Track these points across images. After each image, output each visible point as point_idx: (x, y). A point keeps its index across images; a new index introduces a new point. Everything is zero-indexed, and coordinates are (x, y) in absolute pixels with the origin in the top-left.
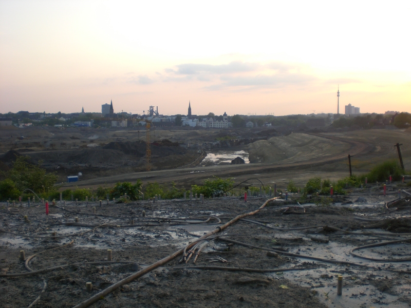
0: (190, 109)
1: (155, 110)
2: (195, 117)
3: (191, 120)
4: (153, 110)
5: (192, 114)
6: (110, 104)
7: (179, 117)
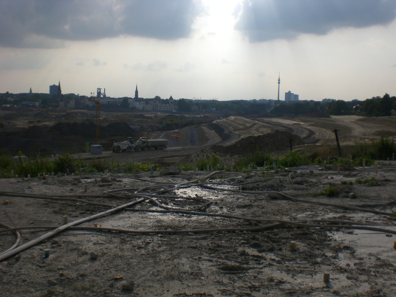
0: (137, 92)
1: (102, 92)
2: (142, 99)
3: (138, 103)
4: (100, 92)
5: (139, 97)
6: (58, 85)
7: (126, 100)
